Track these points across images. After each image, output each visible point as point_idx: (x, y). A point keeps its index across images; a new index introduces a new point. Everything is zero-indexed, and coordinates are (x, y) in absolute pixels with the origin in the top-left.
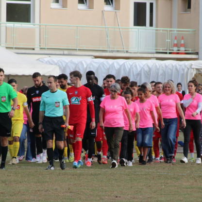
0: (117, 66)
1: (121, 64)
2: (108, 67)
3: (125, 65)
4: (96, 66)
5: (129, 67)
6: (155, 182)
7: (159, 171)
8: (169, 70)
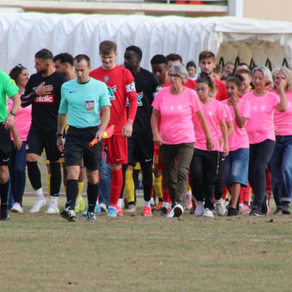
0: (68, 28)
1: (76, 24)
2: (51, 29)
3: (83, 25)
4: (28, 26)
5: (92, 28)
6: (146, 255)
7: (152, 233)
8: (171, 36)
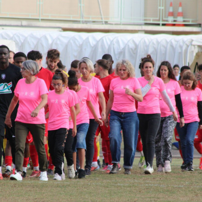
0: (92, 42)
1: (98, 39)
2: (81, 43)
3: (103, 40)
4: (65, 41)
5: (109, 43)
6: (143, 197)
7: (147, 182)
8: (162, 48)
